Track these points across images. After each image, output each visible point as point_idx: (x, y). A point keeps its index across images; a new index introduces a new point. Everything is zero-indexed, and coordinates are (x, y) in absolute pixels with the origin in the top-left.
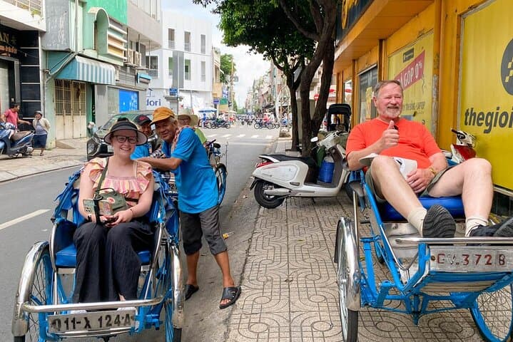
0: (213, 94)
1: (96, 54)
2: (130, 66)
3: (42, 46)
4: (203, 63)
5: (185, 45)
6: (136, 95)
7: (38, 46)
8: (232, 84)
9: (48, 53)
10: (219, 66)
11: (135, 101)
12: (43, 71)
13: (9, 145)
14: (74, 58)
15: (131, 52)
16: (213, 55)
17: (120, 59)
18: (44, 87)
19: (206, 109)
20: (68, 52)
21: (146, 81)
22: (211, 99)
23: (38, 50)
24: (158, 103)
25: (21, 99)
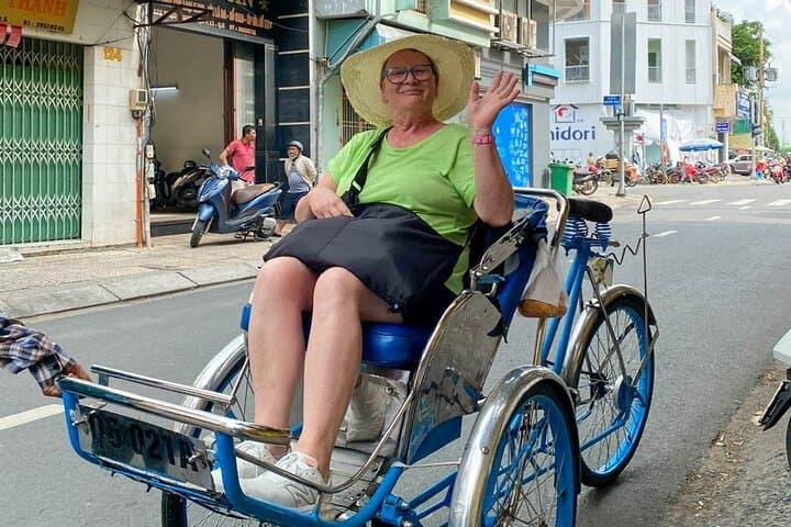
0: (715, 110)
1: (427, 21)
2: (510, 50)
3: (315, 10)
4: (690, 45)
5: (650, 10)
6: (525, 113)
7: (306, 10)
8: (761, 87)
9: (328, 23)
10: (728, 47)
11: (523, 125)
12: (317, 62)
13: (223, 212)
14: (374, 28)
15: (510, 19)
16: (713, 25)
17: (485, 33)
18: (317, 95)
19: (697, 142)
20: (361, 17)
21: (547, 80)
22: (711, 121)
23: (308, 17)
24: (589, 135)
25: (277, 121)
